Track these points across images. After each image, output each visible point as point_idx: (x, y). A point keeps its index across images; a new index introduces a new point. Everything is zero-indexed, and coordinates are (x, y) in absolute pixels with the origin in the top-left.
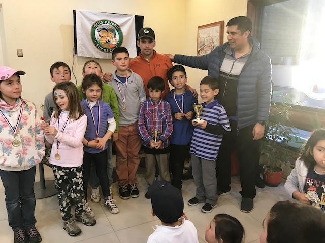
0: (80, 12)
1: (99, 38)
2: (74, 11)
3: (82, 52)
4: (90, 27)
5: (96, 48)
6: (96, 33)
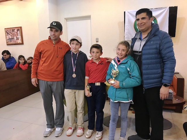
0: (128, 12)
2: (125, 12)
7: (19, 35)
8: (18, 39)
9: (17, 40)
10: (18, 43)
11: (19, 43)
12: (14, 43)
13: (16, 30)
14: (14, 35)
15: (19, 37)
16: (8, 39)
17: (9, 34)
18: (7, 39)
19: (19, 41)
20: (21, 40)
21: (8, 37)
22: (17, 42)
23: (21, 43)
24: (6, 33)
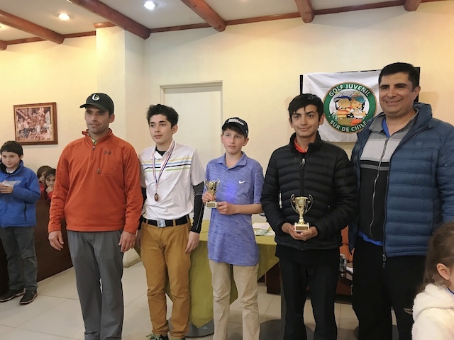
0: (309, 76)
1: (336, 111)
2: (301, 77)
4: (322, 96)
5: (330, 127)
6: (332, 104)
7: (49, 121)
8: (44, 131)
9: (42, 132)
10: (44, 140)
11: (46, 140)
12: (34, 141)
13: (41, 110)
14: (35, 121)
15: (49, 126)
16: (20, 131)
17: (24, 120)
18: (18, 130)
19: (48, 136)
20: (52, 134)
21: (20, 125)
22: (41, 138)
23: (52, 139)
24: (17, 117)
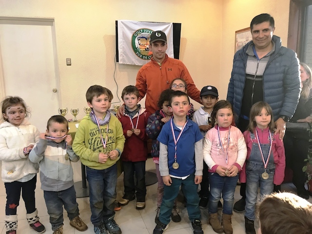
0: (122, 22)
1: (139, 46)
2: (117, 22)
3: (123, 60)
4: (130, 36)
5: (136, 56)
6: (136, 41)
